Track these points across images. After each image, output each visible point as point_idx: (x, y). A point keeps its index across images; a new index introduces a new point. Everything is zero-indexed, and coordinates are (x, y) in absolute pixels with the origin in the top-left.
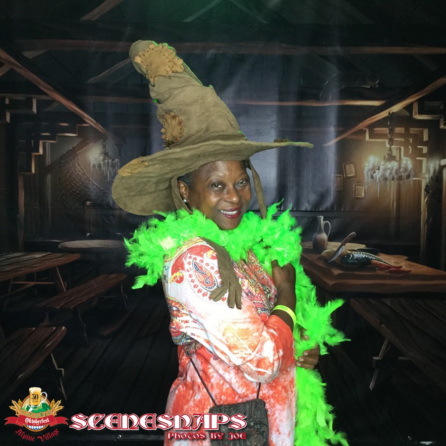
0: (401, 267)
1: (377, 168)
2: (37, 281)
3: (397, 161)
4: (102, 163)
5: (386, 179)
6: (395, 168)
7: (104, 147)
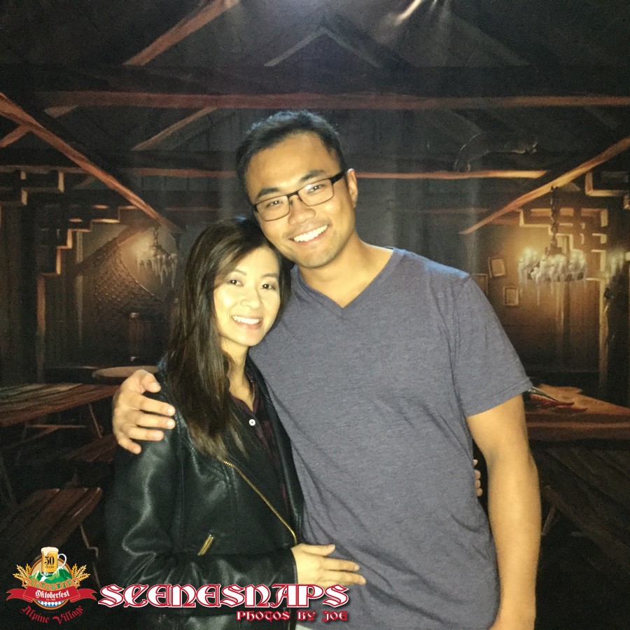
0: (573, 404)
1: (536, 265)
2: (62, 424)
3: (563, 254)
4: (152, 259)
5: (549, 280)
6: (561, 265)
7: (156, 238)
